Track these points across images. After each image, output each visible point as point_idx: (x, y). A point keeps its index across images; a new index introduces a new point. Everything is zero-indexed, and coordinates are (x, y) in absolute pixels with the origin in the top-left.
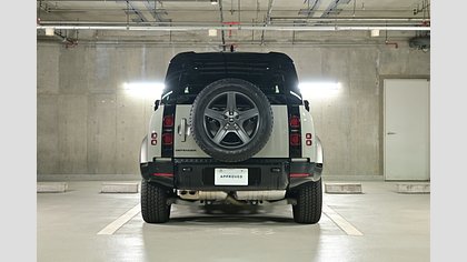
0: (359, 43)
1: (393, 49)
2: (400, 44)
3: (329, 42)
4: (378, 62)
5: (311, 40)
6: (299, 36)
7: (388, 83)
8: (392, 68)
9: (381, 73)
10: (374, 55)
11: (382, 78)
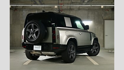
0: (97, 10)
1: (107, 11)
2: (109, 10)
3: (89, 9)
4: (103, 15)
5: (84, 9)
6: (80, 8)
7: (106, 21)
8: (107, 17)
9: (104, 18)
10: (102, 13)
11: (104, 20)
